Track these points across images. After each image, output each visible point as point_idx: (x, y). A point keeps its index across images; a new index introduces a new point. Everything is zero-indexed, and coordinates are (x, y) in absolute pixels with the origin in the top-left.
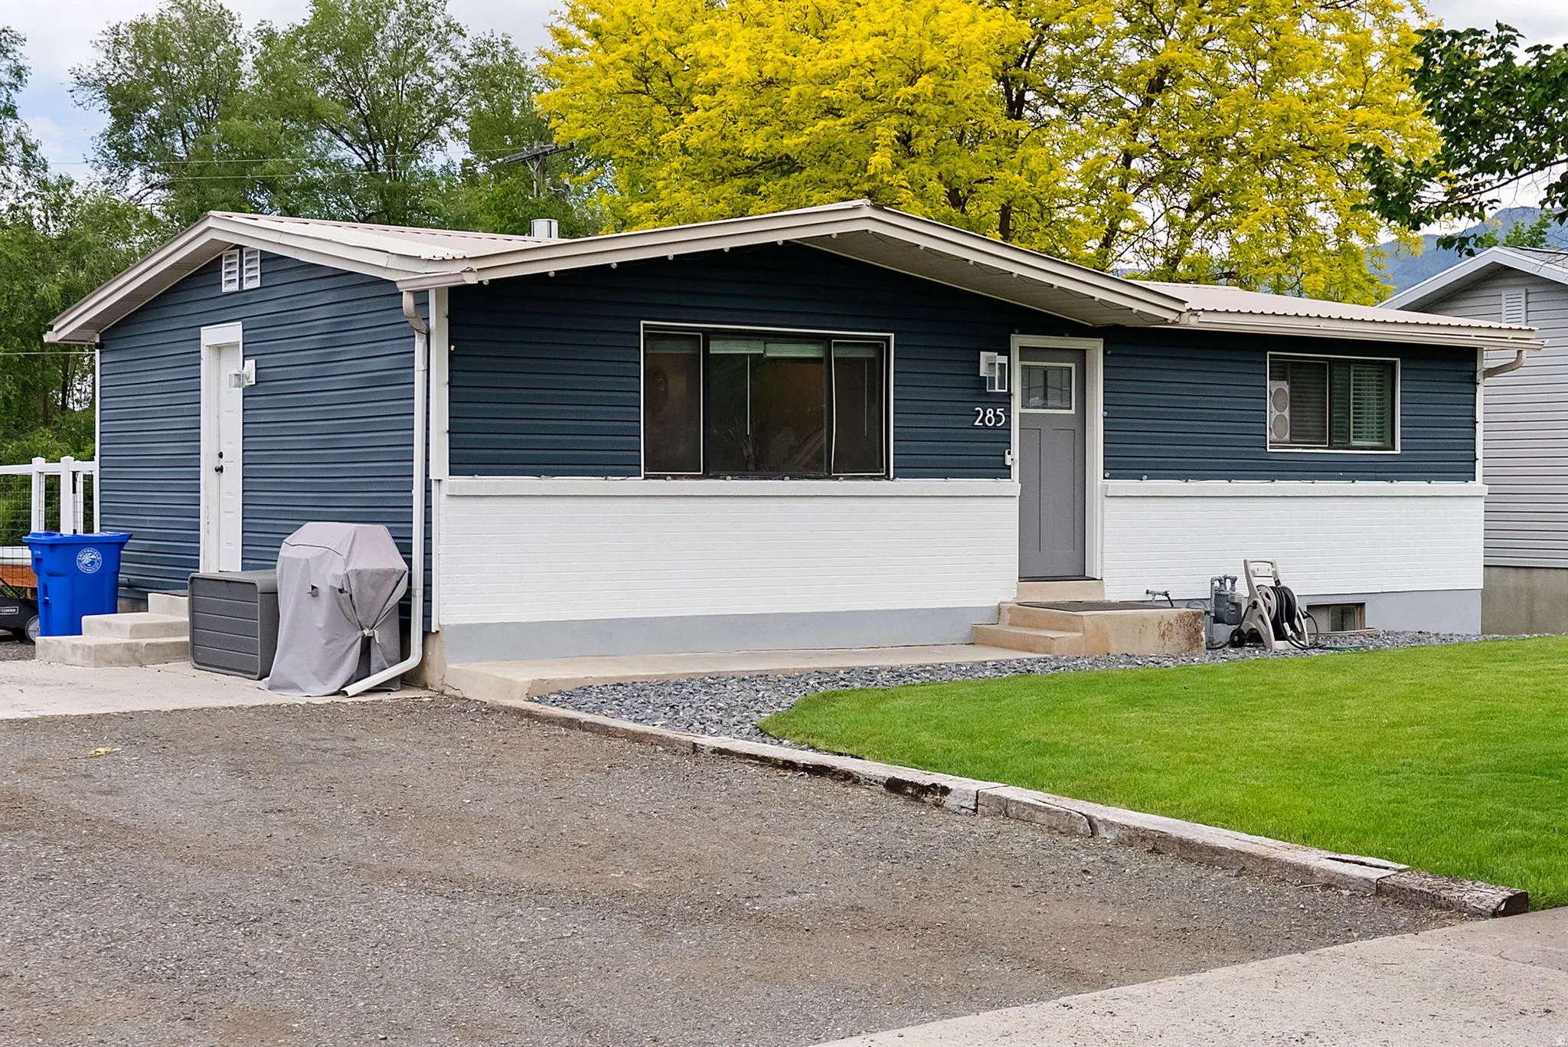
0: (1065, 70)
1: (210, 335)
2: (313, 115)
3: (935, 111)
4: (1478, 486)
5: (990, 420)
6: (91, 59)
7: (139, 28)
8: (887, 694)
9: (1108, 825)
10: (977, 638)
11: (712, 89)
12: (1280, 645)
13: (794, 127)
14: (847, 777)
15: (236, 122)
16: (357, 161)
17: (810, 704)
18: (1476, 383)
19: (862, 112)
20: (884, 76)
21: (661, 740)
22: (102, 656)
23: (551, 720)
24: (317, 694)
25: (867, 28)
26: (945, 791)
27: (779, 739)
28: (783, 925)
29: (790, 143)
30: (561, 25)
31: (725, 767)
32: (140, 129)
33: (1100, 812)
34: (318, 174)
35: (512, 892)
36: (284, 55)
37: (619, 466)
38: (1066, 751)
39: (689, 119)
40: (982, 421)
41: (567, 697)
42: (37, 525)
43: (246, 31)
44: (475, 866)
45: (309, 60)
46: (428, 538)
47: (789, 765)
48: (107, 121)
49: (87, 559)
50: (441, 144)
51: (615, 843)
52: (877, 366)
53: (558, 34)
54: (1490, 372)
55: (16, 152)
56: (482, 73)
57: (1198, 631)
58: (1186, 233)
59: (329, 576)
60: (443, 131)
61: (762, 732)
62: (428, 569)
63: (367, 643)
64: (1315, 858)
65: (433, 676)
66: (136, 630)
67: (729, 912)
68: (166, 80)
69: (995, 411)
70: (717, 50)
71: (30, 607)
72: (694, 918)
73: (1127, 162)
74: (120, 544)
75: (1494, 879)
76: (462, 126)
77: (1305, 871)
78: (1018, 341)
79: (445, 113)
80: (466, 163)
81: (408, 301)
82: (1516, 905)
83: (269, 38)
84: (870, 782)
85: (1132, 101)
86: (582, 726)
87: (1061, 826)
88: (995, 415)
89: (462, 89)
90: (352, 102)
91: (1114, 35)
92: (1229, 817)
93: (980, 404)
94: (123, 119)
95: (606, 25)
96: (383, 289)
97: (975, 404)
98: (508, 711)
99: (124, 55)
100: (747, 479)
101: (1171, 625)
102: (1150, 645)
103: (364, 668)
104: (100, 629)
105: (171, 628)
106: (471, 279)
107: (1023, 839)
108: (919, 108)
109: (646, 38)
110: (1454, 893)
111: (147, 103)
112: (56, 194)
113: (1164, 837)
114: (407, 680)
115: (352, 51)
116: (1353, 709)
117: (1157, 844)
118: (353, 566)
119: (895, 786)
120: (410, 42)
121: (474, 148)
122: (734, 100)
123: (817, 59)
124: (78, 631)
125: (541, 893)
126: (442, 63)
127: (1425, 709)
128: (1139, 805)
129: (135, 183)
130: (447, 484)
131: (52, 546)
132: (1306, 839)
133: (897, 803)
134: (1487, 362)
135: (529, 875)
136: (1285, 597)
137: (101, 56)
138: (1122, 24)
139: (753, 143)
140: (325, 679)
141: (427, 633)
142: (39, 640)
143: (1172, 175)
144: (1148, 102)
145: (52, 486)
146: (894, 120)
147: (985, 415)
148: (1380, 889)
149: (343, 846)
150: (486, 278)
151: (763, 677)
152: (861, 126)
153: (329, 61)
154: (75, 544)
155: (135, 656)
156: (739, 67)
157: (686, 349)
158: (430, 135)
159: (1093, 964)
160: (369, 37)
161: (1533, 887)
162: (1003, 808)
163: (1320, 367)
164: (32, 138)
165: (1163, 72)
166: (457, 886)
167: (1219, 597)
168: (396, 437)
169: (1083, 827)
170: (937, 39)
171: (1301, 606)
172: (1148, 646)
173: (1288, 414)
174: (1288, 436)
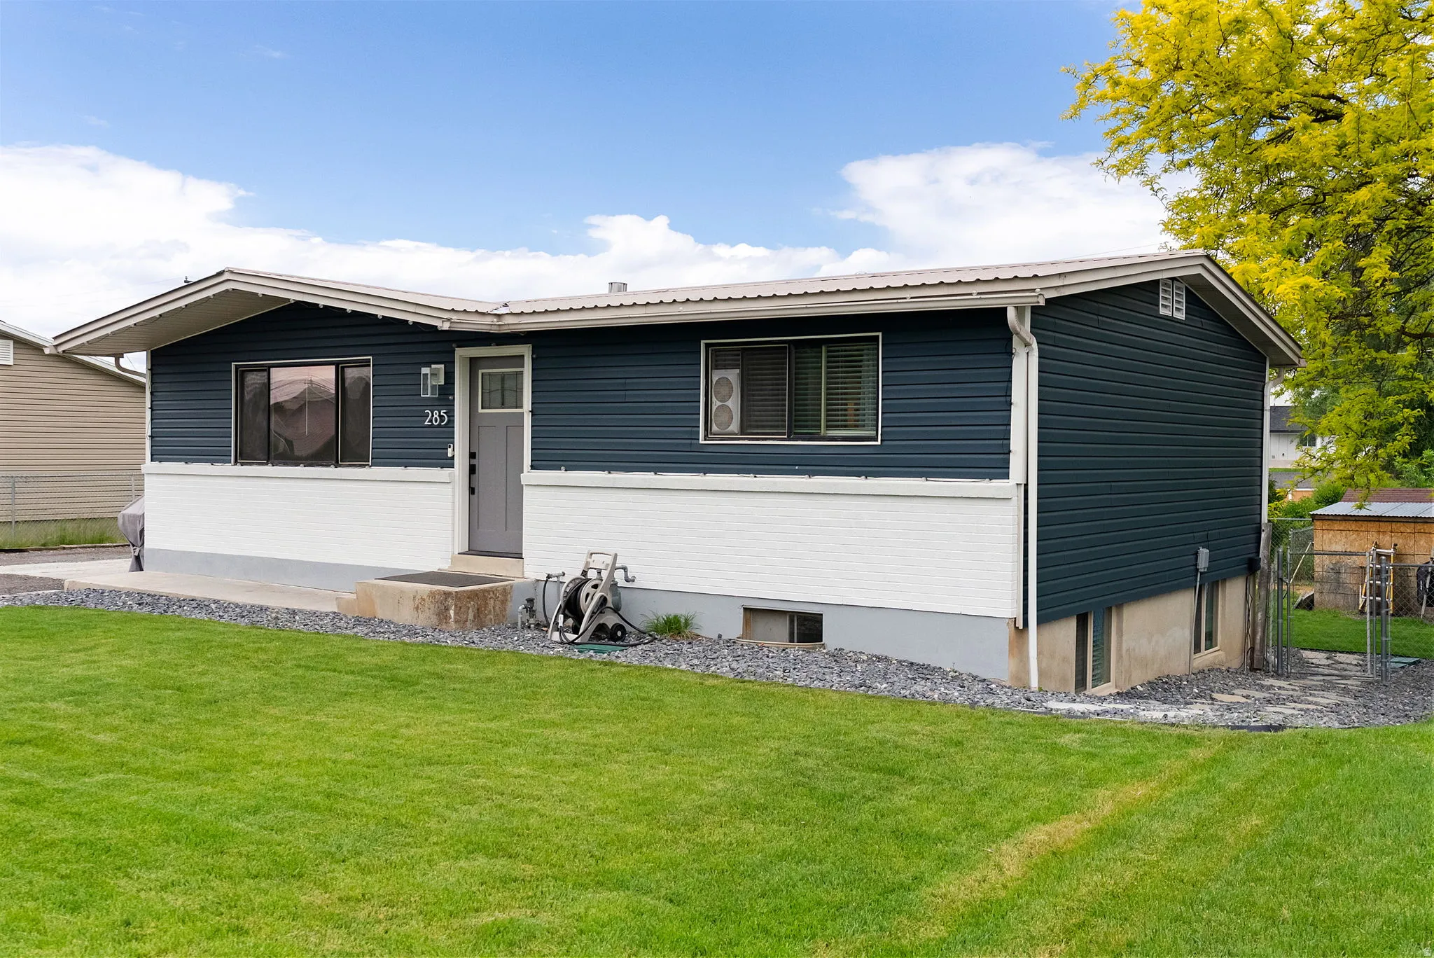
5: (436, 421)
18: (1010, 354)
37: (216, 456)
40: (431, 421)
57: (447, 609)
69: (440, 413)
78: (462, 353)
88: (440, 416)
93: (429, 408)
97: (425, 408)
100: (288, 465)
101: (424, 600)
147: (433, 416)
163: (778, 350)
172: (406, 616)
173: (734, 403)
174: (734, 426)
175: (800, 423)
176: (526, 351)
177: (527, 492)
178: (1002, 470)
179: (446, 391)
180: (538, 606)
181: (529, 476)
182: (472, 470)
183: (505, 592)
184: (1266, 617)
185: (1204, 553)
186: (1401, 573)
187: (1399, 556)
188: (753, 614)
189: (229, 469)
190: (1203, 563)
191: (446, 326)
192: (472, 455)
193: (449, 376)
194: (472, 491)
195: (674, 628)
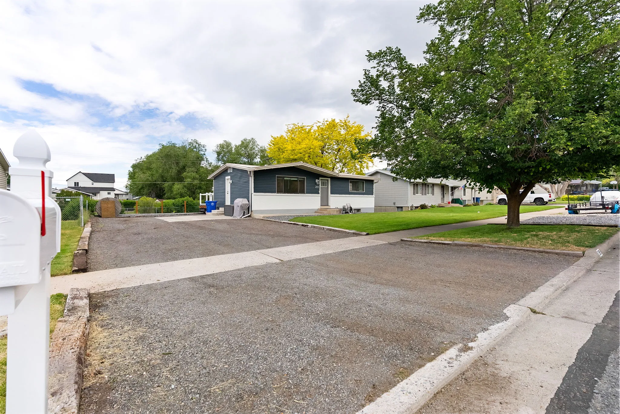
0: (328, 149)
1: (227, 178)
2: (241, 155)
3: (313, 153)
4: (374, 196)
6: (215, 148)
7: (220, 145)
8: (304, 217)
9: (325, 228)
10: (316, 212)
11: (287, 151)
12: (350, 213)
13: (296, 155)
14: (297, 224)
15: (232, 156)
16: (246, 161)
17: (295, 218)
18: (373, 184)
19: (304, 153)
20: (306, 149)
21: (277, 221)
22: (214, 214)
23: (265, 220)
24: (238, 218)
25: (305, 143)
26: (308, 225)
27: (291, 221)
28: (287, 237)
29: (296, 157)
30: (269, 143)
31: (284, 224)
32: (220, 157)
33: (324, 227)
34: (242, 162)
35: (257, 234)
36: (238, 148)
37: (274, 192)
38: (322, 222)
39: (284, 154)
40: (316, 187)
41: (267, 218)
42: (207, 200)
43: (233, 145)
44: (254, 232)
45: (241, 149)
46: (251, 200)
47: (291, 224)
48: (217, 156)
49: (212, 204)
50: (256, 158)
51: (270, 230)
52: (304, 181)
53: (269, 144)
54: (375, 183)
55: (205, 159)
56: (261, 150)
57: (341, 212)
58: (343, 168)
59: (240, 204)
60: (257, 157)
61: (289, 221)
62: (251, 204)
63: (244, 212)
64: (347, 231)
65: (252, 216)
66: (218, 211)
67: (281, 236)
68: (223, 151)
69: (318, 186)
70: (287, 146)
71: (206, 209)
72: (277, 236)
73: (335, 160)
74: (216, 202)
75: (366, 232)
76: (259, 157)
77: (346, 232)
78: (320, 178)
79: (257, 155)
80: (260, 161)
81: (249, 173)
82: (367, 234)
83: (236, 146)
84: (300, 225)
85: (336, 153)
86: (269, 220)
87: (320, 228)
89: (259, 152)
90: (246, 154)
91: (334, 145)
92: (339, 227)
93: (316, 185)
94: (218, 155)
95: (275, 143)
96: (246, 171)
98: (260, 219)
99: (218, 148)
100: (289, 194)
101: (338, 211)
102: (335, 213)
103: (244, 215)
104: (213, 211)
105: (222, 211)
106: (256, 170)
107: (316, 230)
108: (311, 153)
109: (279, 145)
110: (361, 233)
111: (221, 153)
112: (210, 164)
113: (331, 229)
114: (249, 216)
115: (246, 147)
116: (356, 218)
117: (330, 230)
118: (243, 203)
119: (303, 225)
120: (253, 146)
121: (261, 159)
122: (289, 152)
123: (299, 147)
124: (211, 212)
125: (260, 234)
126: (256, 149)
127: (364, 218)
128: (329, 226)
129: (220, 163)
130: (254, 194)
131: (208, 202)
132: (346, 229)
133: (303, 227)
134: (375, 182)
135: (260, 233)
136: (351, 208)
137: (216, 148)
138: (335, 144)
139: (292, 157)
140: (239, 216)
141: (251, 211)
142: (207, 213)
143: (341, 161)
144: (338, 153)
145: (209, 196)
146: (308, 154)
148: (354, 233)
149: (239, 231)
150: (258, 170)
151: (290, 216)
152: (304, 155)
153: (243, 149)
154: (211, 202)
155: (218, 214)
156: (290, 148)
157: (281, 179)
158: (255, 158)
159: (320, 240)
160: (248, 146)
161: (370, 233)
162: (314, 227)
163: (356, 182)
164: (207, 158)
165: (339, 149)
166: (251, 234)
167: (344, 208)
168: (248, 189)
169: (323, 228)
170: (313, 145)
171: (353, 209)
173: (352, 187)
174: (352, 190)
176: (329, 179)
181: (330, 195)
189: (276, 194)
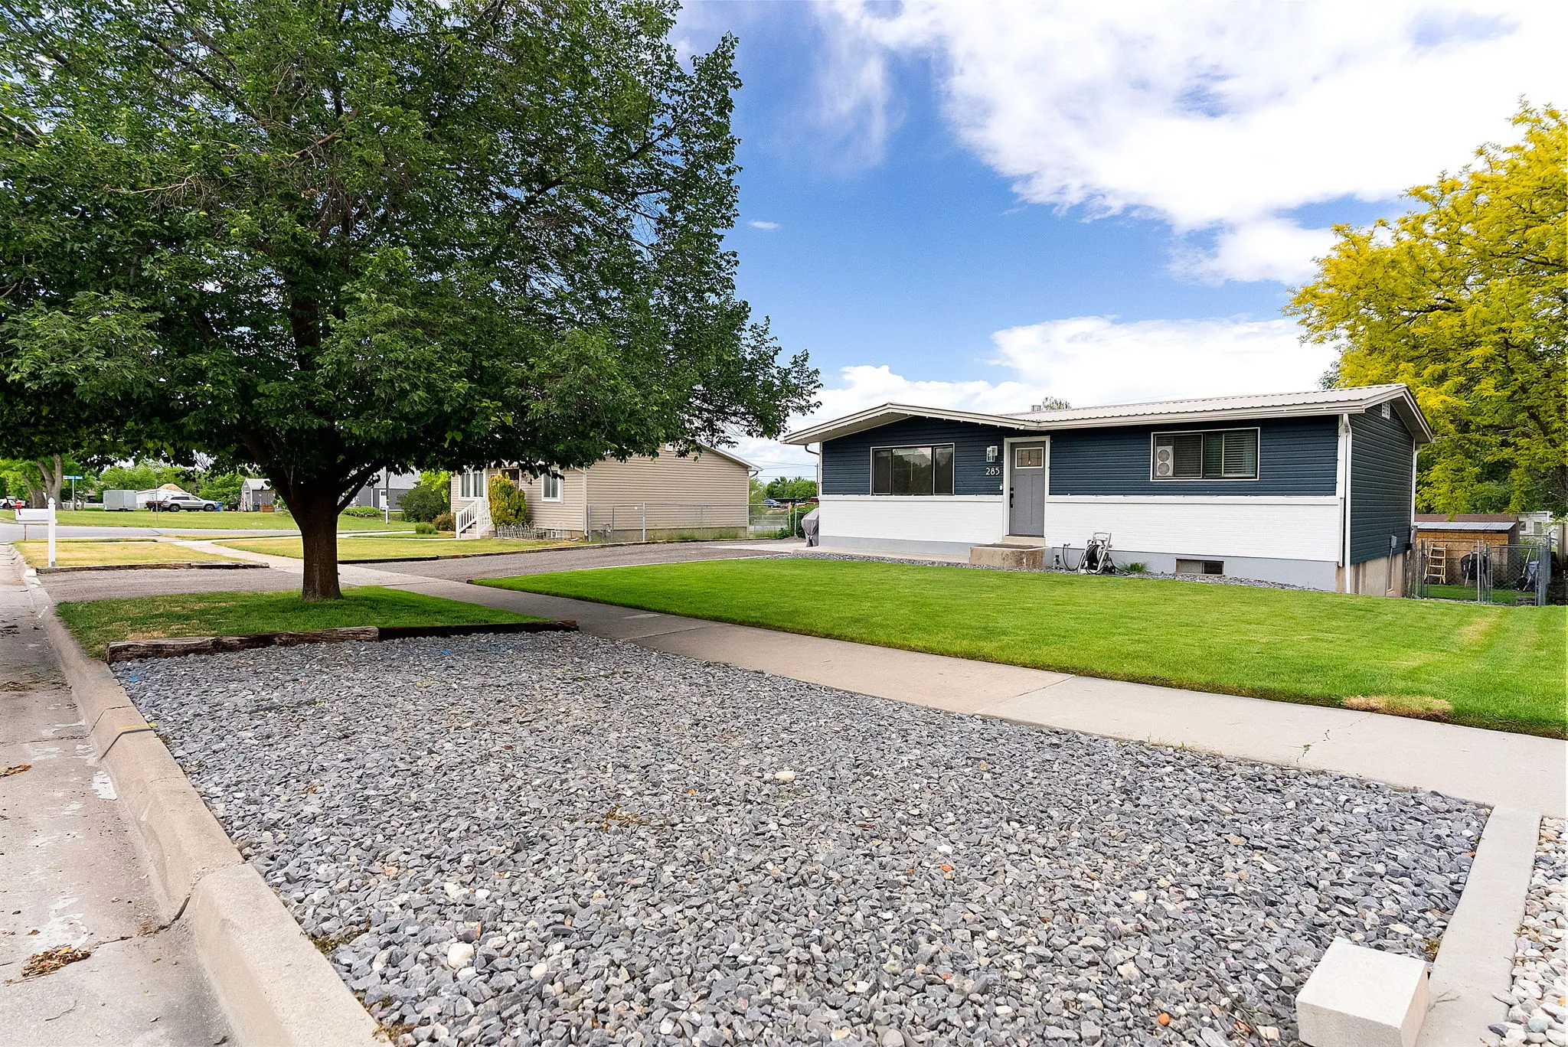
5: (995, 473)
18: (1336, 436)
40: (990, 473)
57: (1022, 559)
69: (996, 469)
78: (1007, 441)
88: (997, 471)
93: (990, 467)
97: (988, 467)
147: (993, 470)
163: (1197, 437)
172: (997, 562)
173: (1170, 462)
174: (1170, 473)
175: (1210, 468)
176: (1047, 439)
177: (1046, 505)
178: (1332, 491)
179: (999, 460)
180: (1061, 559)
181: (1048, 498)
182: (1012, 496)
183: (1042, 552)
184: (1414, 574)
185: (1394, 539)
186: (1450, 562)
187: (1449, 551)
188: (1181, 562)
189: (869, 497)
190: (1394, 543)
191: (1022, 428)
192: (1012, 489)
193: (1001, 452)
194: (1011, 506)
195: (1135, 568)
